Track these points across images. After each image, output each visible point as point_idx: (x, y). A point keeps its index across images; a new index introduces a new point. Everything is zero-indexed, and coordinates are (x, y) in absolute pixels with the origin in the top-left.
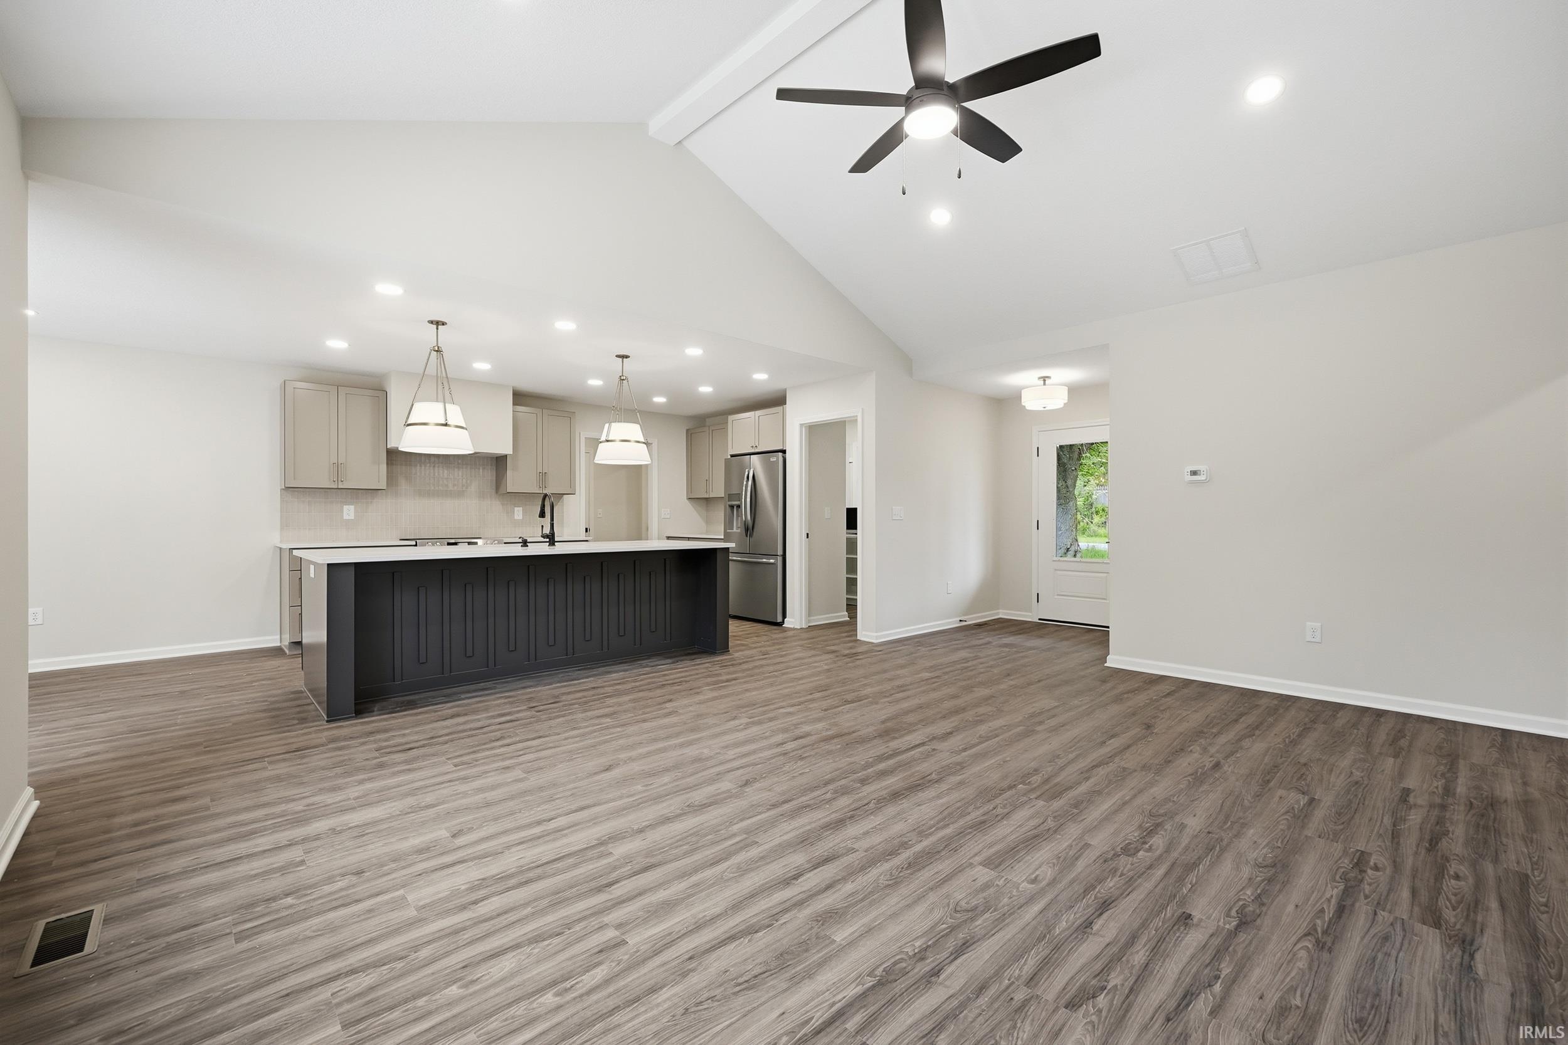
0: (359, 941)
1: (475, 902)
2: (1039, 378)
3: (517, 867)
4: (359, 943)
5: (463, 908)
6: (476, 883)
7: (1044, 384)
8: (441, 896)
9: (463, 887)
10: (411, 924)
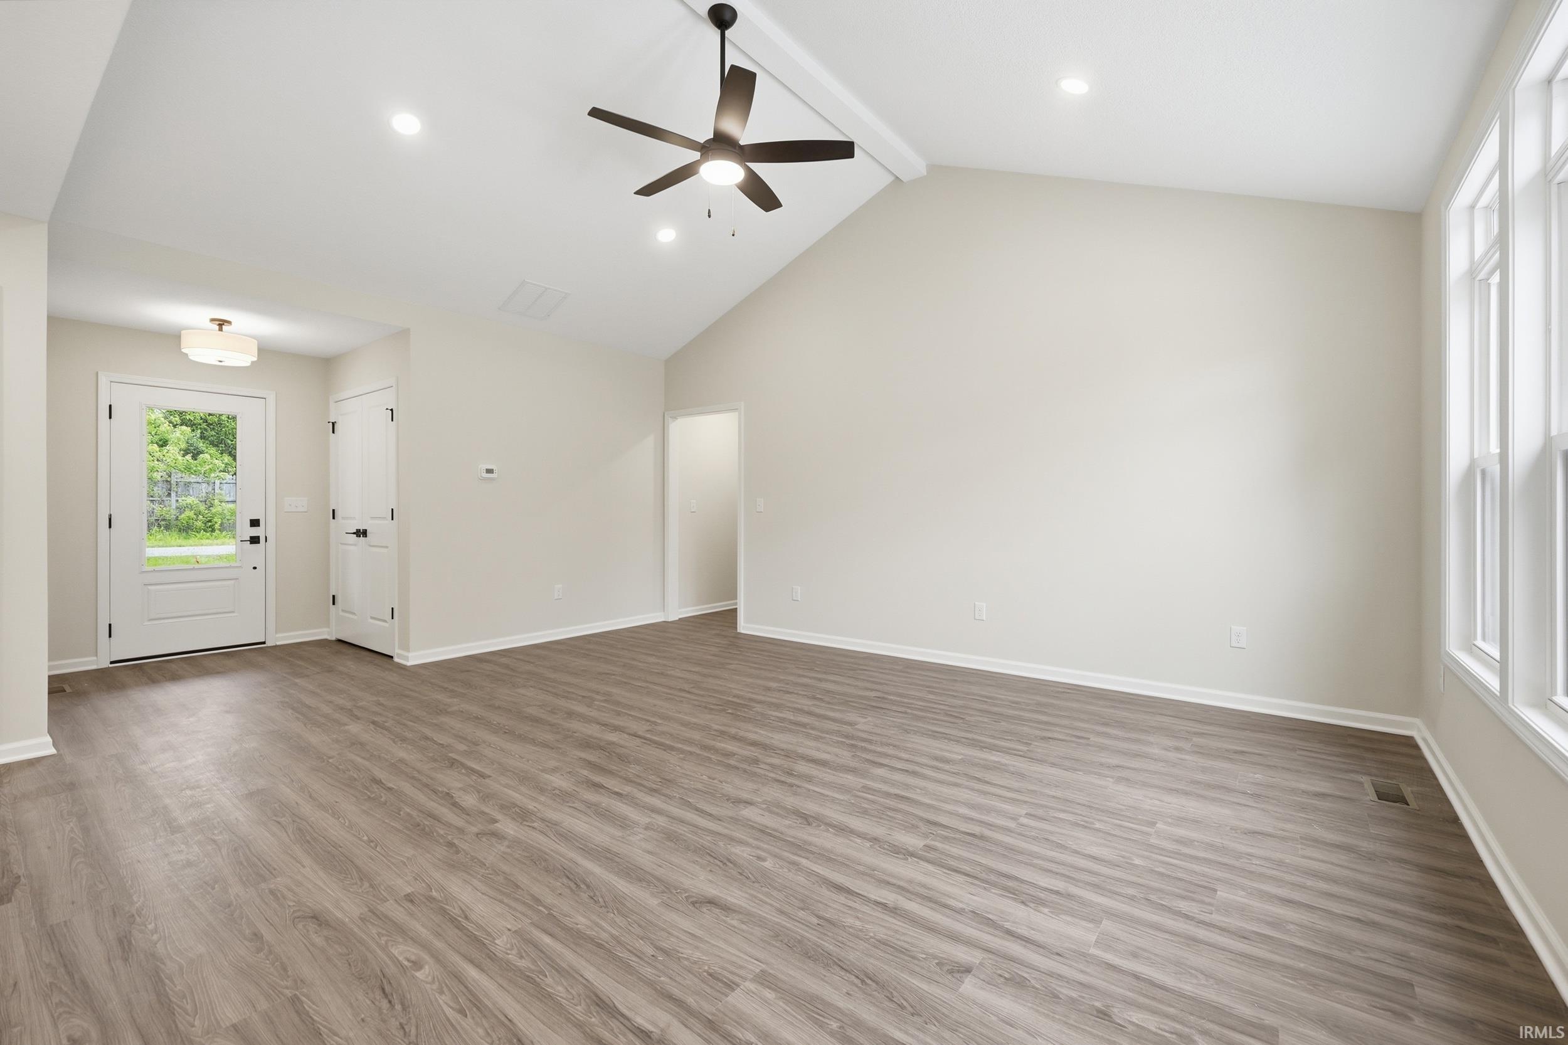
0: (1167, 936)
1: (1057, 893)
2: (213, 320)
3: (989, 891)
4: (1169, 935)
5: (1069, 896)
6: (1032, 905)
7: (221, 329)
8: (1069, 919)
9: (1046, 910)
10: (1116, 916)
